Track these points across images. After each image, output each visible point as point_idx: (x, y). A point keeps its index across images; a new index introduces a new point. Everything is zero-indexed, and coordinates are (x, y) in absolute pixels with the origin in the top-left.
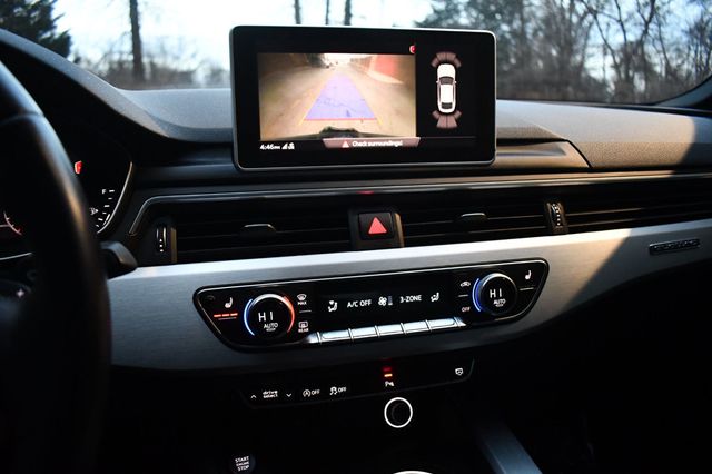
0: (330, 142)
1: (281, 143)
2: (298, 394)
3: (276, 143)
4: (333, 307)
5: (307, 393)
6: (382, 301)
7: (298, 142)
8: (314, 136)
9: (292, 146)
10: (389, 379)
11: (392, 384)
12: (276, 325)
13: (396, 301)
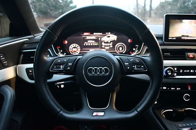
0: (183, 38)
1: (173, 38)
2: (170, 89)
3: (172, 38)
4: (181, 71)
5: (172, 88)
6: (192, 71)
7: (176, 38)
8: (180, 37)
9: (175, 39)
10: (190, 88)
11: (190, 89)
12: (171, 73)
13: (194, 71)
